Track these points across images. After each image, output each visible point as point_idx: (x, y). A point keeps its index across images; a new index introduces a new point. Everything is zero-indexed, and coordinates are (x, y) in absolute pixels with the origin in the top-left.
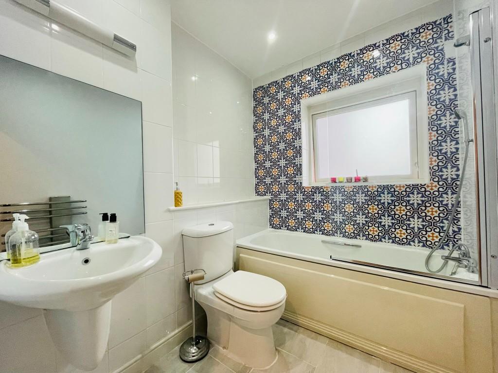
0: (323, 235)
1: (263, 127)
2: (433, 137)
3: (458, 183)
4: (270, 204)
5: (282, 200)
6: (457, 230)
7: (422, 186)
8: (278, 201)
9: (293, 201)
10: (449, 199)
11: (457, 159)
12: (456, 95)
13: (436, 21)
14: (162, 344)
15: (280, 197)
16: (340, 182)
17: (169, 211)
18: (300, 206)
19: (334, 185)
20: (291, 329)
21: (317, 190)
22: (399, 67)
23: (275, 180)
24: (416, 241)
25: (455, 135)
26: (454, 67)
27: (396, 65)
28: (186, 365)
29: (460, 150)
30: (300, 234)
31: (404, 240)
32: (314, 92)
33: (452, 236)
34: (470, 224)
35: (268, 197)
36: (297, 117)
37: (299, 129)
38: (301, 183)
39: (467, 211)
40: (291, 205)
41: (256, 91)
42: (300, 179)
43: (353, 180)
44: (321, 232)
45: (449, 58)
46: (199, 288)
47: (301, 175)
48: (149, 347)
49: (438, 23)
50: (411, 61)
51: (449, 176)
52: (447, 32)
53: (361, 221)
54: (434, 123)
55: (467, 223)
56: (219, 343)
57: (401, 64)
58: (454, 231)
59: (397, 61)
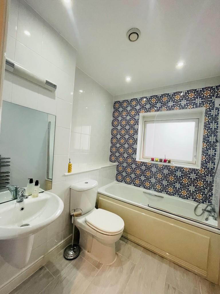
0: (144, 189)
1: (118, 124)
2: (204, 146)
3: (214, 171)
4: (117, 168)
5: (124, 167)
6: (211, 195)
7: (197, 170)
8: (122, 166)
9: (130, 168)
10: (209, 179)
11: (215, 159)
12: (217, 127)
13: (213, 87)
14: (54, 249)
15: (123, 164)
16: (156, 161)
17: (65, 176)
18: (133, 171)
19: (153, 162)
20: (124, 241)
21: (143, 164)
22: (192, 107)
23: (121, 155)
24: (191, 198)
25: (215, 147)
26: (219, 112)
27: (190, 105)
28: (68, 261)
29: (216, 155)
30: (132, 186)
31: (185, 196)
32: (147, 111)
33: (208, 198)
34: (217, 193)
35: (116, 163)
36: (137, 122)
37: (137, 129)
38: (135, 159)
39: (216, 186)
40: (129, 170)
41: (115, 103)
42: (135, 156)
43: (163, 161)
44: (143, 187)
45: (217, 107)
46: (77, 218)
47: (136, 154)
48: (48, 251)
49: (213, 88)
50: (198, 105)
51: (210, 167)
52: (217, 93)
53: (165, 184)
54: (206, 139)
55: (216, 192)
56: (85, 249)
57: (193, 105)
58: (209, 195)
59: (192, 103)
